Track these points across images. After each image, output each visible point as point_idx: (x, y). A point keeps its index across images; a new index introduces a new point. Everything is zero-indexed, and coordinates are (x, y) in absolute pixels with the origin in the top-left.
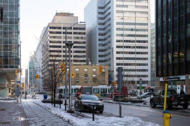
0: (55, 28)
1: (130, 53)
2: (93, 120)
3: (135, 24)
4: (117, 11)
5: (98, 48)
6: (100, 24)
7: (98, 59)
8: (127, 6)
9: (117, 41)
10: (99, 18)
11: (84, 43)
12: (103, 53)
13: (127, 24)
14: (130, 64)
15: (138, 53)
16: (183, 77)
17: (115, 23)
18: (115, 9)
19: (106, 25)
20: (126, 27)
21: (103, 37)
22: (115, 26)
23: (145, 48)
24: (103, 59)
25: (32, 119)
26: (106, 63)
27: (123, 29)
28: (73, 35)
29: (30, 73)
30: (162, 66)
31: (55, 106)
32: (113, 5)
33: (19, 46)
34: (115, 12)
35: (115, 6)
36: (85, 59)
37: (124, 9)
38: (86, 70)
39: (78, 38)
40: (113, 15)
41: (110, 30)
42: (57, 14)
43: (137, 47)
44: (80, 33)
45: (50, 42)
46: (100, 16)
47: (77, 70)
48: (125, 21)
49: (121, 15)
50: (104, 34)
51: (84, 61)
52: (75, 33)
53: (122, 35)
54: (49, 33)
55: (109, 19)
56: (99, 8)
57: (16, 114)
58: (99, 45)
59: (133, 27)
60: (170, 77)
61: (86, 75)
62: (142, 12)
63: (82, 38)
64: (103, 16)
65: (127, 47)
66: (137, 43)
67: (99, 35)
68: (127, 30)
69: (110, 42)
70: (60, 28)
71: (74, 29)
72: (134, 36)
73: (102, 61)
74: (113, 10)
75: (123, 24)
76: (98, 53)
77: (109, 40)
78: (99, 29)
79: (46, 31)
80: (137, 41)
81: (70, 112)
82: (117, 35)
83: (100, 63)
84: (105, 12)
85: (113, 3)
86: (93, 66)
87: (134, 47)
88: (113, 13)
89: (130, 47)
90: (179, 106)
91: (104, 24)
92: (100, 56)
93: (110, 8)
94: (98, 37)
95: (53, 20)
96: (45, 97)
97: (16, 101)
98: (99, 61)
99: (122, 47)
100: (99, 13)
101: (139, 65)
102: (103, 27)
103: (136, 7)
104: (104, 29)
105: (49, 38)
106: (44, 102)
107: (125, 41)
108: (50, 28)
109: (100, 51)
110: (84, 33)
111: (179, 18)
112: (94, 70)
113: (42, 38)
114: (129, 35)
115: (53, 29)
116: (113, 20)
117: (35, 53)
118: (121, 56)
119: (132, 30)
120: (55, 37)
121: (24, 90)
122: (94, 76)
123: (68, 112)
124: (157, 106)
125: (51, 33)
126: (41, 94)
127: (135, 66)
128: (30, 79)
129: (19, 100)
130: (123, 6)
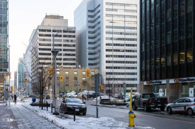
0: (44, 31)
1: (120, 56)
2: (74, 120)
3: (124, 28)
4: (107, 15)
5: (88, 51)
6: (89, 27)
7: (88, 62)
8: (116, 10)
9: (107, 45)
10: (89, 21)
11: (74, 46)
12: (93, 57)
13: (117, 27)
14: (119, 68)
15: (127, 57)
16: (164, 82)
17: (104, 27)
18: (105, 12)
19: (96, 28)
20: (115, 30)
21: (92, 41)
22: (105, 30)
23: (134, 51)
24: (92, 62)
25: (20, 120)
26: (95, 66)
27: (112, 33)
28: (62, 38)
29: (20, 76)
30: (146, 71)
31: (42, 109)
32: (102, 9)
33: (7, 49)
34: (104, 15)
35: (104, 10)
36: (75, 62)
37: (114, 13)
38: (75, 73)
39: (68, 41)
40: (102, 19)
41: (99, 34)
42: (47, 17)
43: (127, 51)
44: (70, 36)
45: (40, 45)
46: (90, 19)
47: (67, 73)
48: (115, 25)
49: (110, 18)
50: (94, 38)
51: (74, 64)
52: (65, 36)
53: (112, 39)
54: (38, 36)
55: (99, 23)
56: (89, 11)
57: (5, 116)
58: (89, 48)
59: (122, 31)
60: (153, 81)
61: (76, 79)
62: (131, 16)
63: (72, 41)
64: (93, 19)
65: (117, 51)
66: (126, 47)
67: (89, 38)
68: (117, 33)
69: (99, 45)
70: (49, 31)
71: (64, 31)
72: (124, 39)
73: (92, 65)
74: (102, 14)
75: (112, 27)
76: (88, 56)
77: (98, 43)
78: (89, 32)
79: (35, 33)
80: (127, 45)
81: (56, 114)
82: (107, 39)
83: (90, 66)
84: (94, 16)
85: (102, 7)
86: (83, 70)
87: (123, 51)
88: (103, 17)
89: (119, 51)
90: (157, 109)
91: (93, 27)
92: (89, 59)
93: (99, 11)
94: (88, 40)
95: (43, 22)
96: (34, 100)
97: (5, 104)
98: (89, 64)
99: (111, 50)
100: (89, 16)
101: (129, 68)
102: (92, 30)
103: (126, 10)
104: (94, 32)
105: (38, 41)
106: (32, 105)
107: (114, 45)
108: (40, 30)
109: (89, 54)
110: (74, 36)
111: (161, 26)
112: (84, 73)
113: (32, 41)
114: (119, 39)
115: (42, 31)
116: (103, 24)
117: (24, 55)
118: (110, 59)
119: (121, 33)
120: (44, 40)
121: (13, 93)
122: (83, 79)
123: (54, 114)
124: (138, 108)
125: (40, 35)
126: (30, 97)
127: (124, 70)
128: (19, 82)
129: (8, 104)
130: (112, 10)
